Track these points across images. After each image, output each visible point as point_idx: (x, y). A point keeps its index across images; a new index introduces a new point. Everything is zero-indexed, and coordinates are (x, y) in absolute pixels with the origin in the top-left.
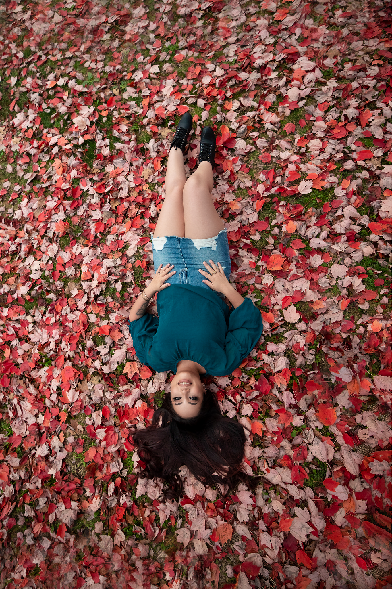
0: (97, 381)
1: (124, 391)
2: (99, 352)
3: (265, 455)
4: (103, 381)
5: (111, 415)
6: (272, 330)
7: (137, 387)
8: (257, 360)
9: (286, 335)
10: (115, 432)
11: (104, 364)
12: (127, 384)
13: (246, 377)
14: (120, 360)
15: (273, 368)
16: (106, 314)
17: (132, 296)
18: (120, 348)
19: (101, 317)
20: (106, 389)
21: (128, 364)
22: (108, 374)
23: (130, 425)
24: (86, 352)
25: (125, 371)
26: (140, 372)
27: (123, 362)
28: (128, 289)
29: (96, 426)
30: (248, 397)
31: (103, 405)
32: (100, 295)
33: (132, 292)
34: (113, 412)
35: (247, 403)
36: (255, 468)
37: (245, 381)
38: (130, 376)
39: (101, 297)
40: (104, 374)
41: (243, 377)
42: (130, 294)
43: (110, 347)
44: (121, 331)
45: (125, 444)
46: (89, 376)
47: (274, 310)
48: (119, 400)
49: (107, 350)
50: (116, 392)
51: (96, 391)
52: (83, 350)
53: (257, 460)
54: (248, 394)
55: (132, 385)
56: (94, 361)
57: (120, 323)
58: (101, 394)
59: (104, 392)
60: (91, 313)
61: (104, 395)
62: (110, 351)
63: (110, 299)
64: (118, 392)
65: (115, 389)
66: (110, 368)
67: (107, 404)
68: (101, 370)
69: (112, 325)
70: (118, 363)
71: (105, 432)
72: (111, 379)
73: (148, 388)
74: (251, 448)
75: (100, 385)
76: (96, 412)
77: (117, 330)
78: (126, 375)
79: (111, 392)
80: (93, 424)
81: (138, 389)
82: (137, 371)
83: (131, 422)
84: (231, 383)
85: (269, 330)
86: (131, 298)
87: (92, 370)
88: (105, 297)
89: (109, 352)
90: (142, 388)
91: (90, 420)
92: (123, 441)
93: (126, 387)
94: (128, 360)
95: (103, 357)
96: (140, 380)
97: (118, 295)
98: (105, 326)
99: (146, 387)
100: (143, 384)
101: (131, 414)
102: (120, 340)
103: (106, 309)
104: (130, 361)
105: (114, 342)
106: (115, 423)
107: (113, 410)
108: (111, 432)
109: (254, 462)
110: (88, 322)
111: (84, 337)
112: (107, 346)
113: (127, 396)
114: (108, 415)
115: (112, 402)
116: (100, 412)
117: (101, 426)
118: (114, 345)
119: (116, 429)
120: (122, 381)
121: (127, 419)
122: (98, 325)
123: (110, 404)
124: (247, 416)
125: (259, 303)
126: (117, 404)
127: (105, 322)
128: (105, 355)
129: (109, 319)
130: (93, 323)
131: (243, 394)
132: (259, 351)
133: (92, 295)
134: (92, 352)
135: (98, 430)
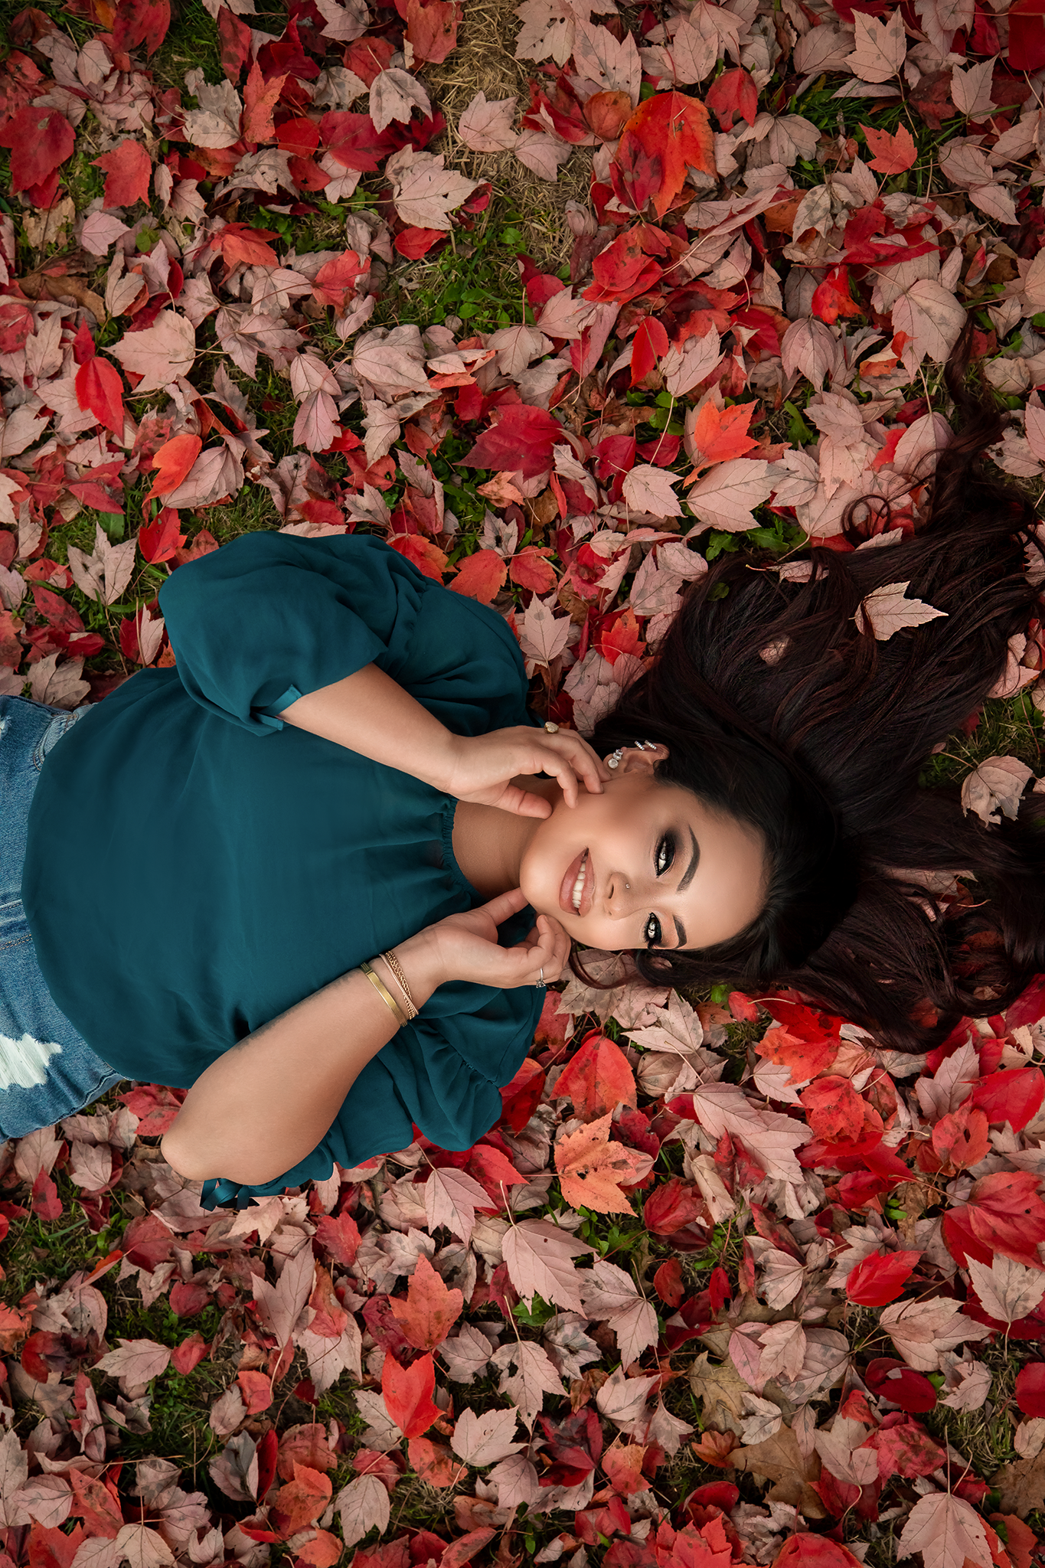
0: (722, 1375)
1: (733, 1192)
2: (548, 1398)
3: (842, 375)
4: (716, 1338)
5: (889, 1245)
6: (237, 430)
7: (685, 1108)
8: (399, 487)
9: (245, 360)
10: (972, 1198)
11: (610, 1357)
12: (693, 1182)
13: (491, 525)
14: (564, 1253)
15: (419, 404)
16: (322, 1417)
17: (186, 1257)
18: (501, 1266)
19: (347, 1447)
20: (756, 1309)
21: (576, 1194)
22: (664, 1313)
23: (904, 1116)
24: (575, 1500)
25: (617, 1204)
26: (604, 1112)
27: (577, 1234)
28: (148, 1298)
29: (979, 1332)
30: (591, 493)
31: (852, 1308)
32: (206, 1485)
33: (162, 1271)
34: (870, 1233)
35: (618, 497)
36: (910, 410)
37: (512, 529)
38: (640, 1167)
39: (217, 1473)
40: (668, 1337)
41: (499, 540)
42: (174, 1274)
43: (507, 1337)
44: (401, 1286)
45: (1019, 1124)
46: (707, 1446)
48: (796, 1213)
49: (530, 1354)
50: (753, 1240)
51: (773, 1370)
52: (567, 1523)
53: (873, 410)
54: (577, 505)
55: (691, 1144)
56: (612, 1432)
57: (357, 1301)
58: (786, 1331)
59: (773, 1319)
60: (335, 1529)
61: (790, 1313)
62: (527, 1334)
63: (229, 1410)
64: (750, 1227)
65: (743, 1251)
66: (624, 1309)
67: (838, 1281)
68: (647, 1361)
69: (379, 1355)
70: (584, 1262)
71: (987, 1259)
72: (691, 1291)
73: (677, 1048)
74: (824, 446)
75: (736, 1356)
76: (901, 1344)
77: (399, 1309)
78: (637, 1194)
79: (760, 1270)
80: (976, 1351)
81: (700, 1104)
82: (602, 1126)
83: (889, 1113)
84: (542, 597)
85: (237, 448)
86: (197, 1265)
87: (670, 1428)
88: (220, 1446)
89: (542, 1338)
90: (687, 1078)
91: (958, 1379)
92: (1005, 1140)
93: (709, 1183)
94: (554, 1200)
95: (572, 1367)
96: (644, 1100)
97: (191, 1353)
98: (391, 1402)
99: (674, 1061)
100: (664, 1077)
101: (841, 1123)
102: (451, 1277)
103: (287, 1424)
104: (555, 1186)
105: (471, 1317)
106: (930, 1213)
107: (861, 1239)
108: (981, 1222)
109: (885, 420)
110: (391, 1535)
111: (483, 1535)
112: (501, 1358)
113: (760, 1170)
114: (892, 1268)
115: (817, 1255)
116: (889, 1315)
117: (961, 1290)
118: (495, 1313)
119: (958, 1194)
120: (679, 1214)
121: (878, 1137)
122: (398, 1456)
123: (830, 1264)
124: (682, 492)
126: (822, 1217)
127: (372, 1407)
128: (553, 1356)
129: (345, 1383)
130: (395, 1499)
131: (580, 527)
132: (356, 476)
133: (215, 1541)
134: (572, 1456)
135: (991, 1307)
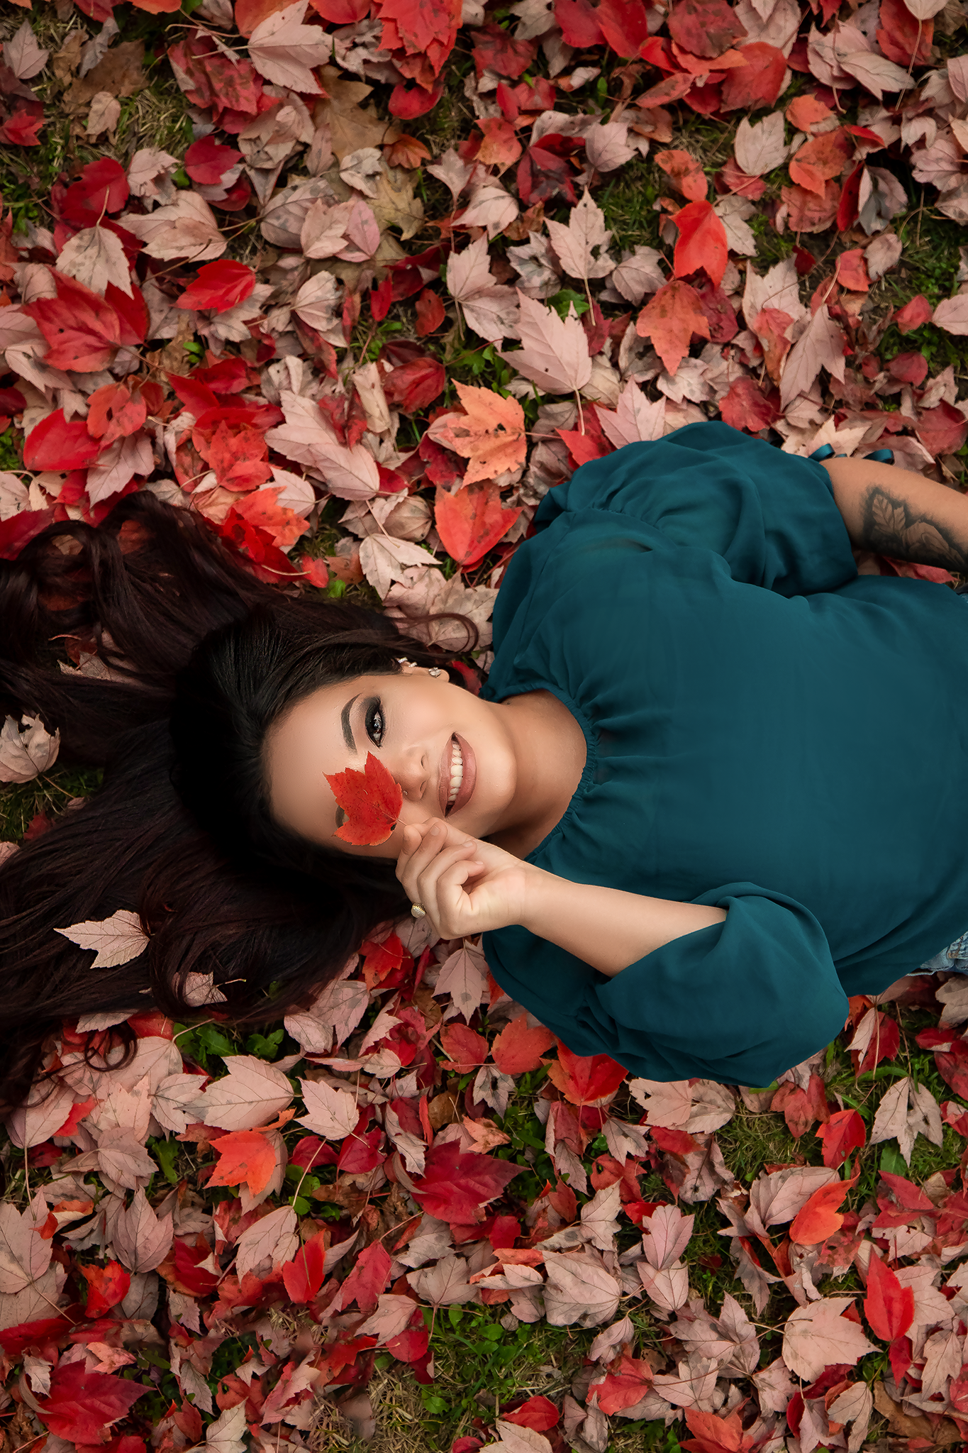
0: (389, 213)
1: (353, 392)
2: (565, 220)
3: (112, 1206)
4: (391, 253)
5: (205, 317)
6: (751, 1239)
7: (389, 479)
8: (592, 1155)
9: (733, 1312)
10: (114, 350)
11: (499, 249)
12: (392, 407)
13: (501, 1101)
14: (531, 356)
15: (558, 1239)
16: (789, 236)
17: (907, 409)
18: (595, 353)
19: (768, 205)
20: (347, 275)
21: (512, 412)
22: (439, 285)
23: (170, 441)
24: (553, 120)
25: (470, 395)
26: (470, 488)
27: (514, 374)
28: (947, 375)
29: (129, 221)
30: (392, 1117)
31: (254, 263)
32: (912, 188)
33: (932, 400)
34: (222, 332)
35: (365, 1111)
36: (47, 1159)
37: (478, 1095)
38: (442, 429)
39: (899, 196)
40: (439, 260)
41: (494, 1084)
42: (920, 394)
43: (598, 285)
44: (696, 347)
45: (57, 416)
46: (414, 155)
47: (854, 1244)
48: (294, 362)
49: (577, 266)
50: (340, 342)
51: (337, 212)
52: (564, 101)
53: (85, 1164)
54: (408, 1108)
55: (389, 444)
56: (507, 179)
57: (742, 340)
58: (322, 247)
59: (332, 262)
60: (791, 131)
61: (313, 266)
62: (577, 285)
63: (882, 257)
64: (341, 355)
65: (352, 334)
66: (479, 293)
67: (262, 291)
68: (463, 239)
69: (728, 286)
70: (511, 344)
71: (112, 290)
72: (409, 303)
73: (388, 541)
74: (142, 1129)
75: (372, 234)
76: (209, 220)
77: (701, 325)
78: (448, 402)
79: (338, 312)
80: (136, 204)
81: (372, 480)
82: (474, 474)
83: (185, 445)
84: (460, 1018)
85: (753, 1217)
86: (896, 400)
87: (450, 173)
88: (895, 224)
89: (564, 279)
90: (382, 509)
91: (159, 180)
92: (72, 404)
93: (375, 403)
94: (532, 408)
95: (537, 245)
96: (428, 494)
97: (912, 316)
98: (720, 239)
99: (393, 528)
100: (405, 513)
101: (234, 442)
102: (645, 349)
103: (825, 236)
104: (530, 423)
105: (629, 309)
106: (160, 344)
107: (233, 328)
108: (110, 326)
109: (74, 1151)
110: (737, 115)
111: (650, 100)
112: (606, 264)
113: (324, 409)
114: (205, 296)
115: (279, 320)
116: (216, 250)
117: (141, 263)
118: (608, 309)
119: (128, 358)
120: (409, 377)
121: (200, 424)
122: (719, 188)
123: (267, 308)
124: (298, 1106)
125: (888, 1164)
126: (268, 356)
127: (741, 238)
128: (555, 259)
129: (763, 266)
130: (729, 149)
131: (409, 1085)
132: (635, 1171)
133: (911, 132)
134: (553, 163)
135: (113, 242)
